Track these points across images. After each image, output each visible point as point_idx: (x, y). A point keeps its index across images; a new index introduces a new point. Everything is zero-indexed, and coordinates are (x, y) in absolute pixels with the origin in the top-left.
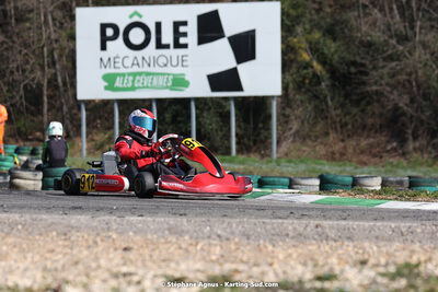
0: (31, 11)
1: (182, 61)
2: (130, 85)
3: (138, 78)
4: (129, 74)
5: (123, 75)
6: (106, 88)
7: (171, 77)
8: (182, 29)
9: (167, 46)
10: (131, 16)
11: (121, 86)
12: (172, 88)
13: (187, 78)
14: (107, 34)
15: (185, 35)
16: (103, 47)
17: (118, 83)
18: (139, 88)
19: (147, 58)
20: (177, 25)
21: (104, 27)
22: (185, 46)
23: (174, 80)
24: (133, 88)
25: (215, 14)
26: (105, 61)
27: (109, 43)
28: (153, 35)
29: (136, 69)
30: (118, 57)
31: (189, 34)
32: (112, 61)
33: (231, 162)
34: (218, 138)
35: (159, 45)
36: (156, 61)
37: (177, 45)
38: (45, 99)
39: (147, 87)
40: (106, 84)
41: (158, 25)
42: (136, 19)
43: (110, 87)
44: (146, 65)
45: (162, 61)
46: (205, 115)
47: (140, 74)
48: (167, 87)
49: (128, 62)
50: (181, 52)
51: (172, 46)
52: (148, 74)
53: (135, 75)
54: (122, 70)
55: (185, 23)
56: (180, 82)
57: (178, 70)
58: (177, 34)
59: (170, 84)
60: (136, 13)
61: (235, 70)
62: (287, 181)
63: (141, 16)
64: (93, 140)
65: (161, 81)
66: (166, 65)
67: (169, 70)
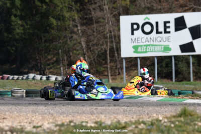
0: (100, 18)
1: (168, 39)
2: (145, 50)
3: (148, 47)
4: (144, 45)
5: (142, 46)
6: (134, 52)
7: (163, 47)
8: (168, 25)
9: (161, 33)
10: (145, 20)
11: (140, 51)
12: (164, 51)
13: (170, 47)
14: (134, 27)
15: (169, 27)
16: (133, 34)
17: (139, 50)
18: (149, 51)
19: (152, 38)
20: (165, 23)
21: (133, 24)
22: (169, 32)
23: (164, 48)
24: (146, 52)
25: (182, 17)
26: (133, 39)
27: (135, 32)
28: (154, 28)
29: (147, 43)
30: (139, 38)
31: (171, 27)
32: (136, 40)
33: (190, 84)
34: (186, 74)
35: (158, 32)
36: (156, 40)
37: (166, 32)
38: (108, 57)
39: (152, 51)
40: (134, 50)
41: (157, 23)
42: (147, 21)
43: (136, 52)
44: (152, 41)
45: (159, 39)
46: (180, 63)
47: (149, 45)
48: (161, 51)
49: (144, 40)
50: (167, 35)
51: (163, 32)
52: (153, 45)
53: (147, 46)
54: (141, 44)
55: (169, 22)
56: (167, 49)
57: (166, 43)
58: (166, 27)
59: (163, 49)
60: (147, 18)
61: (192, 43)
62: (191, 92)
63: (149, 19)
64: (130, 75)
65: (159, 48)
66: (160, 41)
67: (162, 43)
